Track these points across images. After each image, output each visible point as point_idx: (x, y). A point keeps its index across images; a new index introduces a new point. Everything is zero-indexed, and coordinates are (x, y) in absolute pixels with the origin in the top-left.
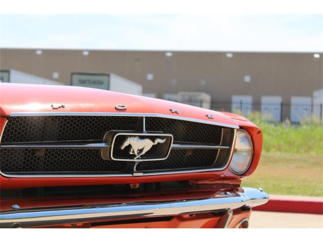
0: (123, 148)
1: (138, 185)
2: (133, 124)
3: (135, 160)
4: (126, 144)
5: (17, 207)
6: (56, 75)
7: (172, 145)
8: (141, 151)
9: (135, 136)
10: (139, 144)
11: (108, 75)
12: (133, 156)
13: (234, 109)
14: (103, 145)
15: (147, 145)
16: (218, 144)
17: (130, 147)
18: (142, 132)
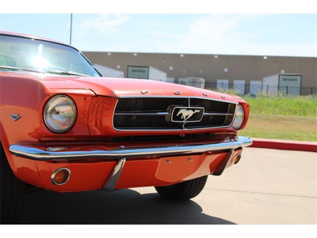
0: (178, 115)
1: (184, 135)
2: (183, 102)
3: (184, 122)
4: (179, 113)
5: (123, 147)
6: (118, 67)
7: (204, 113)
8: (187, 117)
9: (184, 109)
10: (186, 113)
11: (148, 67)
12: (183, 119)
13: (218, 87)
14: (167, 113)
15: (190, 113)
16: (226, 113)
17: (181, 114)
18: (188, 106)
